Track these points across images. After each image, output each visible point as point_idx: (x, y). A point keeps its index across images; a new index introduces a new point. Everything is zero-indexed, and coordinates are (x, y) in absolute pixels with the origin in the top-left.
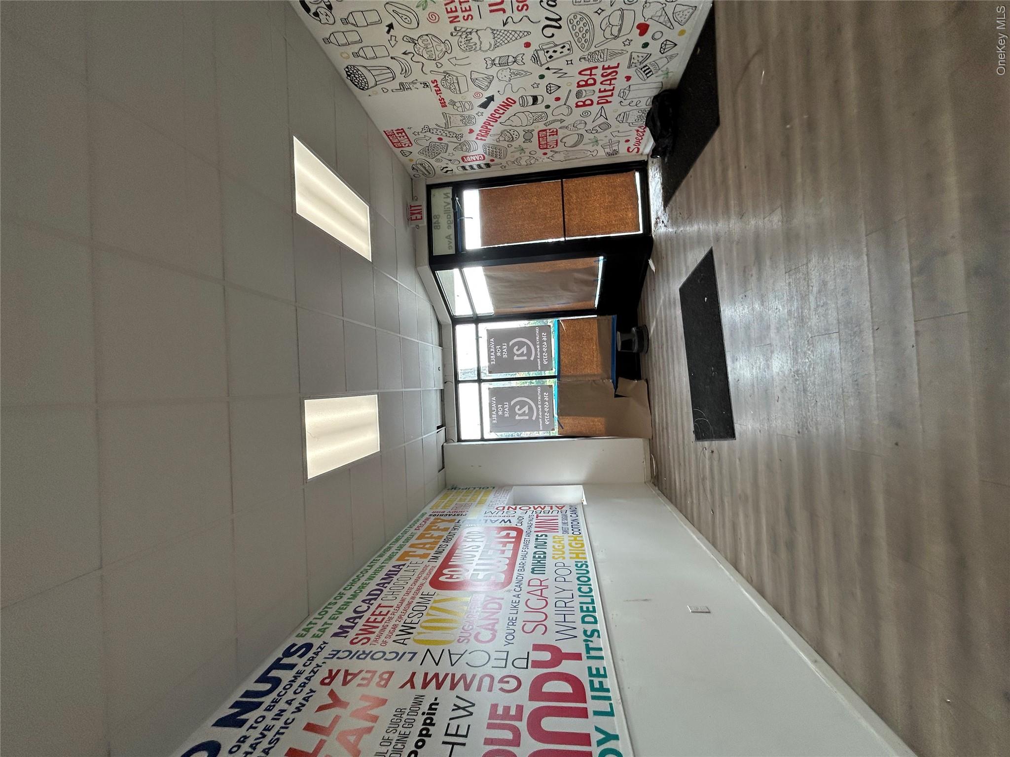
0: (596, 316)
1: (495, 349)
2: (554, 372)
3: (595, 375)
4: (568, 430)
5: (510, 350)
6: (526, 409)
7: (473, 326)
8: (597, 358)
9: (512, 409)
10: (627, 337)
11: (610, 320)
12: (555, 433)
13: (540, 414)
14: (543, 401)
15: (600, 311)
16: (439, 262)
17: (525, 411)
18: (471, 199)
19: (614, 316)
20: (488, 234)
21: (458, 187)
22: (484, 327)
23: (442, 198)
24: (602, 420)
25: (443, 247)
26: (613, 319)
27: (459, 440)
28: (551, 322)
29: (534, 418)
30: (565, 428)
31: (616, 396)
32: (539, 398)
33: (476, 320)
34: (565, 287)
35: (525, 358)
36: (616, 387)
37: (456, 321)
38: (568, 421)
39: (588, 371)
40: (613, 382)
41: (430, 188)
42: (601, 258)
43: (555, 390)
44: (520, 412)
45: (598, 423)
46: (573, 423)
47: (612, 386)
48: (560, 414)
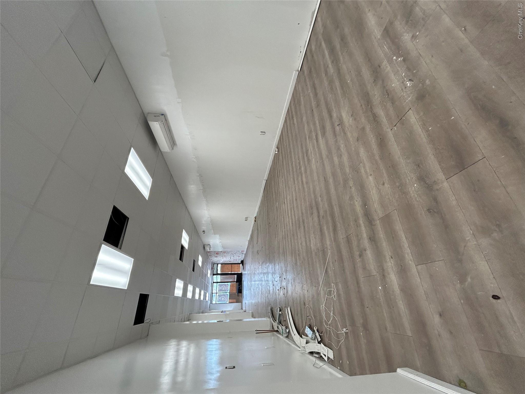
0: (235, 283)
1: (220, 288)
2: (229, 292)
4: (230, 302)
5: (222, 288)
6: (224, 298)
7: (216, 283)
8: (235, 290)
9: (221, 298)
10: (239, 286)
12: (228, 302)
13: (226, 299)
14: (226, 297)
15: (237, 282)
16: (214, 275)
18: (219, 265)
20: (221, 271)
21: (218, 264)
22: (218, 284)
23: (215, 266)
25: (215, 273)
27: (212, 304)
28: (229, 283)
31: (238, 296)
33: (217, 282)
34: (231, 279)
35: (224, 289)
37: (214, 282)
38: (230, 300)
39: (234, 292)
41: (214, 264)
42: (236, 276)
43: (229, 295)
45: (235, 300)
46: (231, 301)
47: (237, 294)
48: (229, 299)
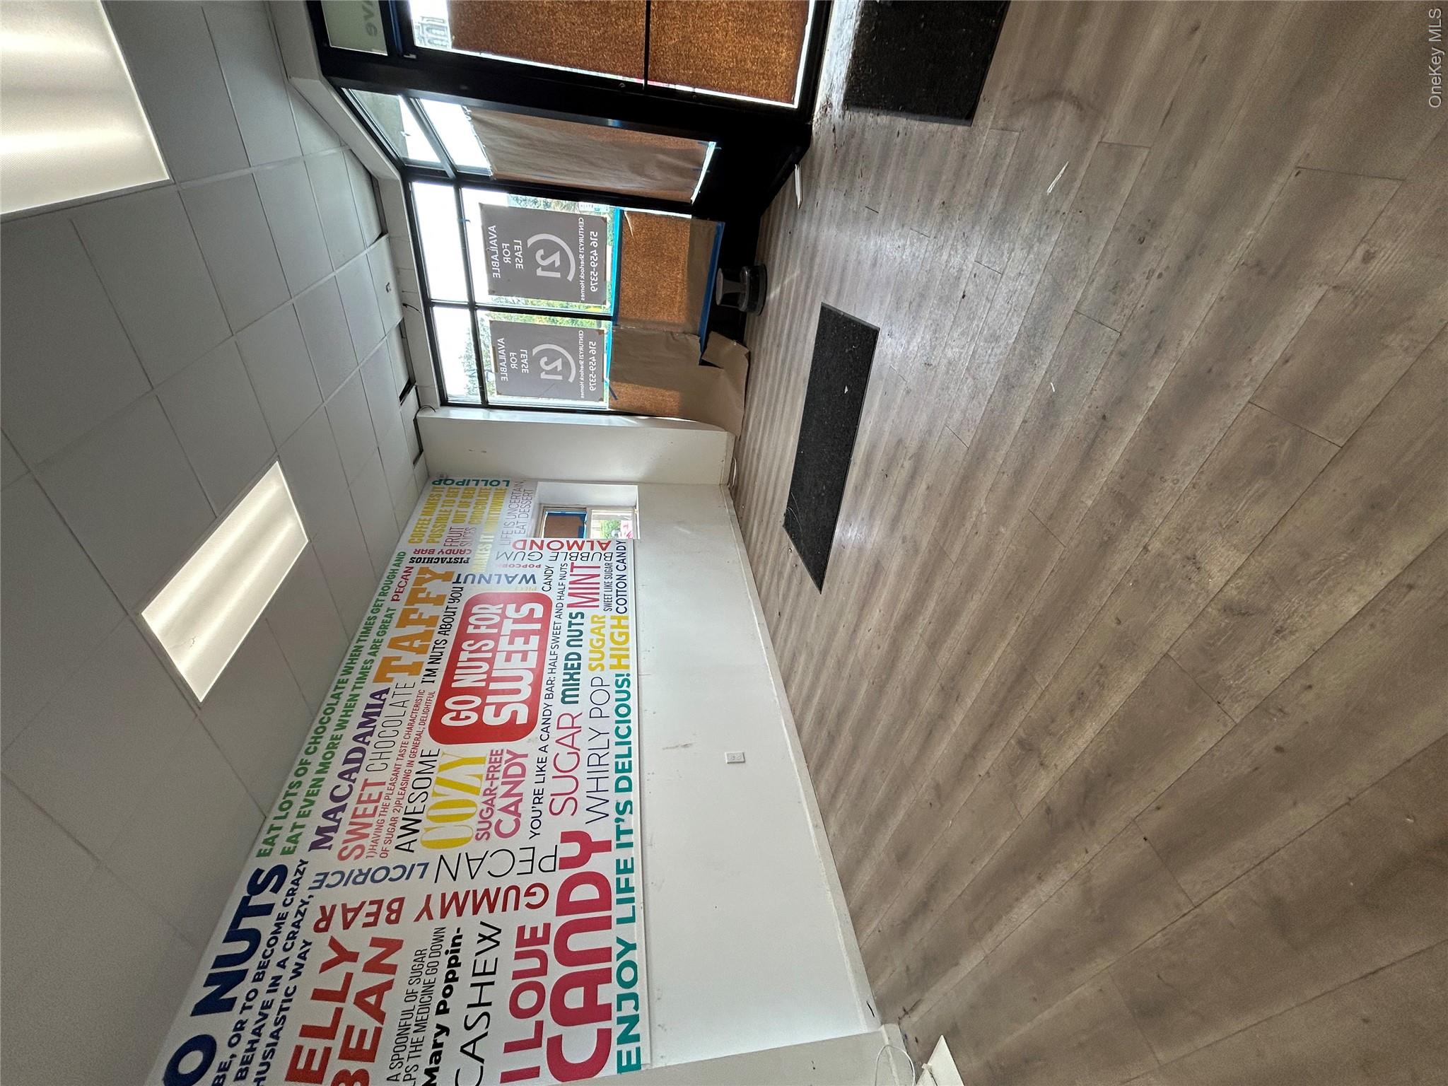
0: (689, 217)
1: (500, 249)
2: (608, 309)
3: (674, 325)
4: (624, 403)
5: (529, 254)
6: (559, 363)
8: (681, 297)
9: (534, 361)
10: (734, 288)
11: (713, 229)
12: (605, 405)
13: (582, 374)
14: (587, 353)
15: (700, 209)
17: (556, 367)
19: (720, 224)
22: (474, 198)
24: (677, 394)
26: (718, 228)
27: (445, 402)
28: (609, 213)
29: (571, 380)
30: (620, 400)
31: (703, 363)
32: (581, 349)
33: (462, 179)
35: (558, 275)
36: (704, 348)
38: (626, 389)
39: (663, 317)
40: (700, 341)
42: (712, 147)
43: (607, 340)
44: (548, 368)
45: (670, 398)
46: (632, 394)
47: (698, 346)
48: (614, 376)
